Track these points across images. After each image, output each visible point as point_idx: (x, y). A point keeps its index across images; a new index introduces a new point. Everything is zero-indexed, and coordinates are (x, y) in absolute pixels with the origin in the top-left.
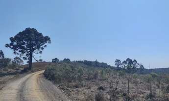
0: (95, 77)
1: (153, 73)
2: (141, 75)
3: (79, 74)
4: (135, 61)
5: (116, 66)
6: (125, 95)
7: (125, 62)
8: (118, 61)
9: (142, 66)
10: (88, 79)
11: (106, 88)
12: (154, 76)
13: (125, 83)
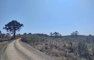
0: (44, 40)
1: (65, 38)
2: (61, 39)
3: (37, 39)
4: (58, 33)
5: (51, 35)
6: (55, 46)
7: (54, 34)
8: (51, 33)
9: (61, 35)
10: (41, 41)
11: (48, 44)
12: (65, 39)
13: (55, 42)
